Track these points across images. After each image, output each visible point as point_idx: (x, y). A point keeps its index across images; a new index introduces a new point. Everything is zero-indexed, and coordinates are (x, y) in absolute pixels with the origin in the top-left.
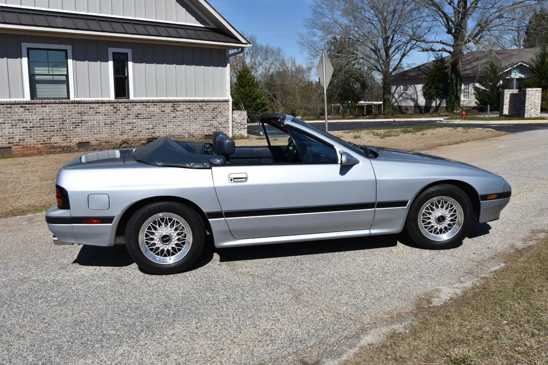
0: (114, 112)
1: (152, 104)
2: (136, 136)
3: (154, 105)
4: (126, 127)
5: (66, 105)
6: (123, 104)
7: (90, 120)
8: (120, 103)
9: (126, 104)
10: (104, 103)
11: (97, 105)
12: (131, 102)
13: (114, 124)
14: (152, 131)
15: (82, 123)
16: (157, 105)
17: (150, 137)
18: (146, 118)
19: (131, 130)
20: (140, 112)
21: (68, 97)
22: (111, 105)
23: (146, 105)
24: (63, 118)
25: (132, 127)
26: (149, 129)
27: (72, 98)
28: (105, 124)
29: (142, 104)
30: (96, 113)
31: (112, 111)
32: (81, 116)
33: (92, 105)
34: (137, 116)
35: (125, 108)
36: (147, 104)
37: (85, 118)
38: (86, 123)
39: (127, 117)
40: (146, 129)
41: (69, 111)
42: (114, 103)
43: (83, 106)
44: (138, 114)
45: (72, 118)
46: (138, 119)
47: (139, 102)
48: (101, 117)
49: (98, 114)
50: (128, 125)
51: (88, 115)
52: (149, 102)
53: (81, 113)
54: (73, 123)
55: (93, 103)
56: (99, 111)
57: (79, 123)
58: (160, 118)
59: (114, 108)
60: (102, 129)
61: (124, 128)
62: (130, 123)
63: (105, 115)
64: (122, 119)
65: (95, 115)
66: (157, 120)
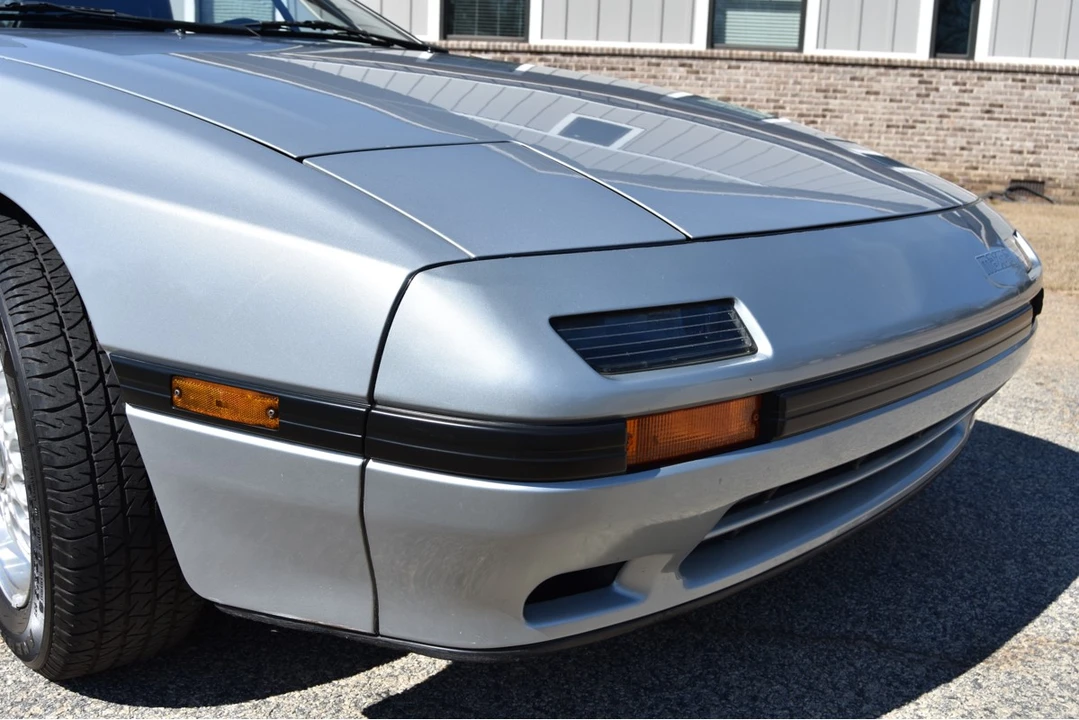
0: (919, 95)
1: (1045, 78)
2: (976, 168)
3: (1050, 82)
4: (950, 141)
5: (790, 67)
6: (951, 73)
7: (849, 111)
8: (943, 69)
9: (960, 76)
10: (895, 67)
11: (873, 72)
12: (974, 70)
13: (913, 127)
14: (1032, 159)
15: (824, 116)
16: (1058, 82)
17: (1022, 177)
18: (1016, 120)
19: (962, 149)
20: (1000, 99)
21: (800, 48)
22: (913, 75)
23: (1023, 81)
24: (777, 101)
25: (968, 143)
26: (1021, 152)
27: (810, 49)
28: (888, 126)
29: (1010, 76)
30: (868, 93)
31: (914, 92)
32: (826, 97)
33: (858, 72)
34: (988, 112)
35: (956, 84)
36: (1028, 78)
37: (834, 104)
38: (836, 117)
39: (956, 110)
40: (1013, 152)
41: (796, 83)
42: (922, 68)
43: (834, 72)
44: (991, 105)
45: (801, 102)
46: (990, 119)
47: (1000, 71)
48: (879, 106)
49: (872, 97)
50: (956, 136)
51: (845, 98)
52: (1034, 73)
53: (825, 91)
54: (801, 115)
55: (863, 65)
56: (875, 89)
57: (816, 116)
58: (1066, 123)
59: (920, 82)
60: (879, 138)
61: (944, 141)
62: (962, 130)
63: (891, 101)
64: (941, 116)
65: (864, 99)
66: (1052, 129)
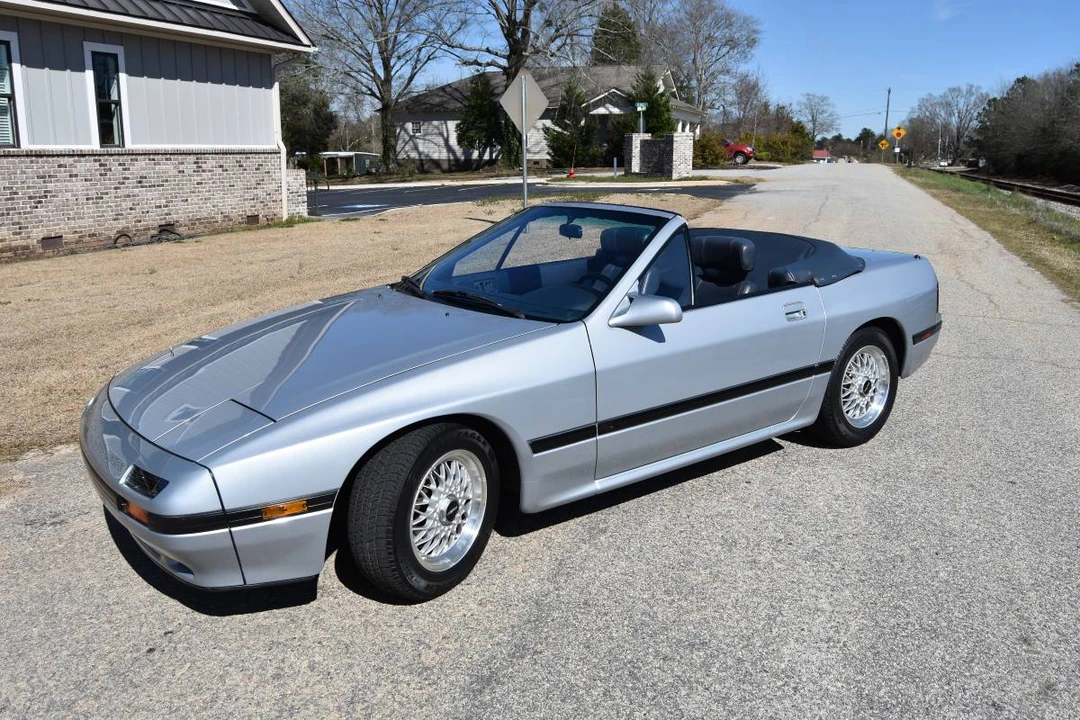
0: (101, 175)
1: (164, 157)
2: (140, 221)
3: (167, 159)
4: (124, 205)
5: (17, 160)
6: (116, 157)
7: (61, 191)
8: (112, 155)
9: (121, 158)
10: (84, 156)
11: (71, 160)
12: (129, 154)
13: (102, 198)
14: (166, 210)
15: (46, 197)
16: (170, 159)
17: (163, 223)
18: (154, 186)
19: (131, 209)
20: (144, 173)
21: (18, 143)
22: (95, 161)
23: (154, 160)
24: (12, 188)
25: (134, 204)
26: (160, 207)
27: (26, 145)
28: (87, 199)
29: (147, 157)
30: (71, 176)
31: (98, 173)
32: (44, 182)
33: (62, 161)
34: (140, 182)
35: (120, 165)
36: (156, 157)
37: (51, 186)
38: (54, 196)
39: (123, 183)
40: (157, 207)
41: (23, 172)
42: (100, 155)
43: (46, 162)
44: (141, 177)
45: (28, 188)
46: (142, 187)
47: (141, 154)
48: (79, 184)
49: (74, 179)
50: (125, 201)
51: (57, 181)
52: (159, 154)
53: (43, 177)
54: (30, 198)
55: (64, 155)
56: (74, 173)
57: (40, 197)
58: (178, 185)
59: (101, 165)
60: (83, 208)
61: (120, 205)
62: (129, 196)
63: (86, 180)
64: (116, 188)
65: (69, 181)
66: (172, 189)
